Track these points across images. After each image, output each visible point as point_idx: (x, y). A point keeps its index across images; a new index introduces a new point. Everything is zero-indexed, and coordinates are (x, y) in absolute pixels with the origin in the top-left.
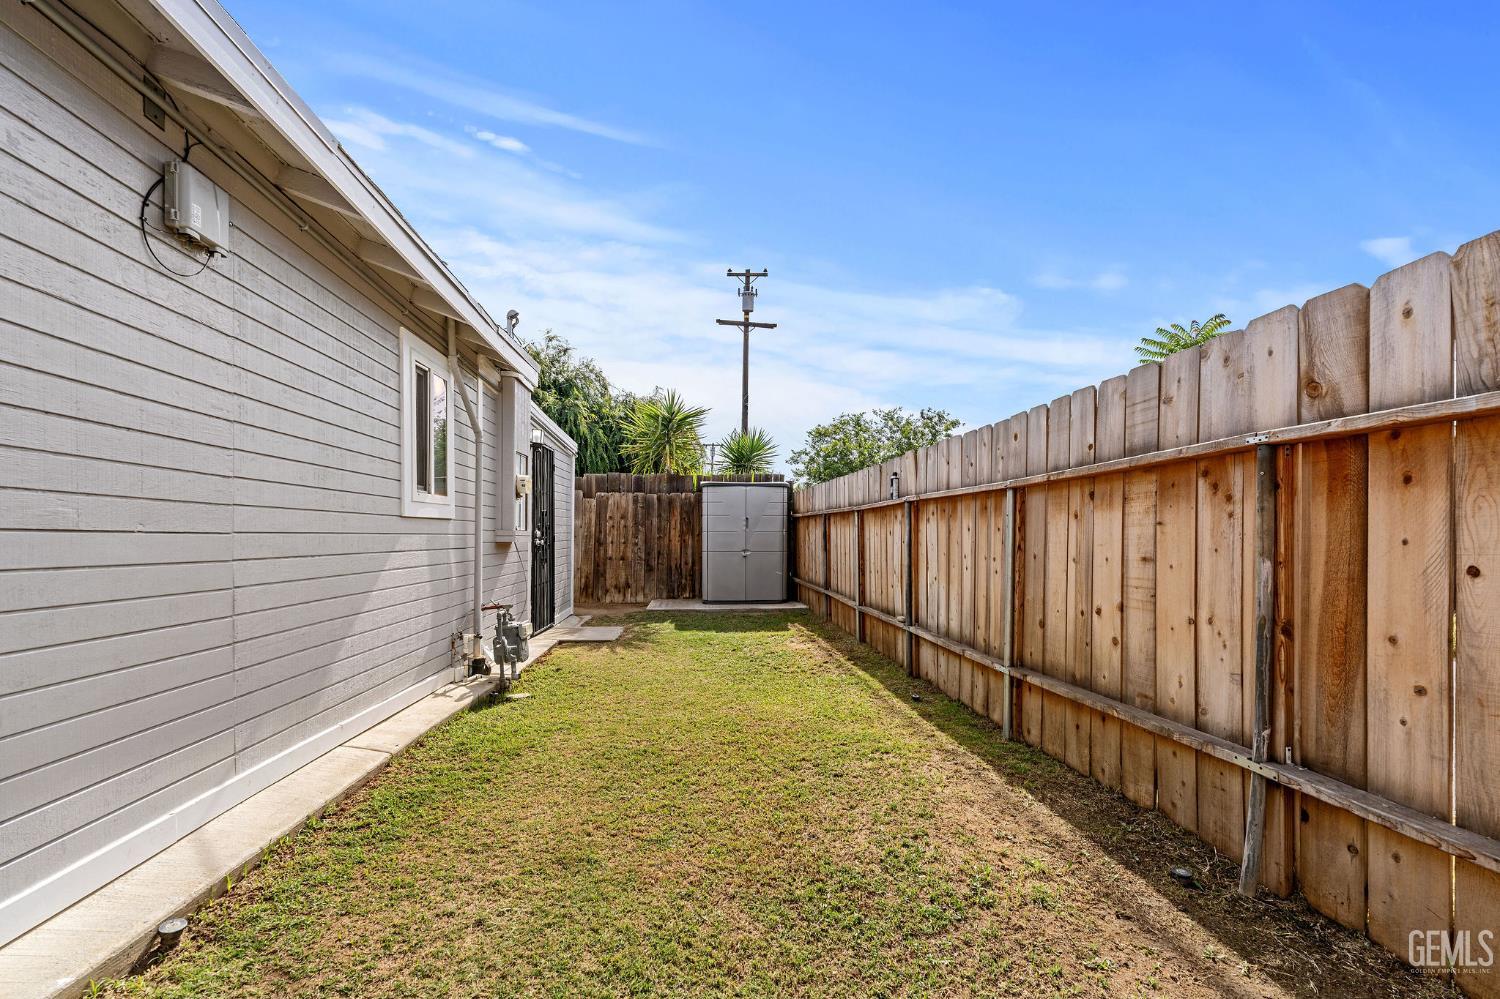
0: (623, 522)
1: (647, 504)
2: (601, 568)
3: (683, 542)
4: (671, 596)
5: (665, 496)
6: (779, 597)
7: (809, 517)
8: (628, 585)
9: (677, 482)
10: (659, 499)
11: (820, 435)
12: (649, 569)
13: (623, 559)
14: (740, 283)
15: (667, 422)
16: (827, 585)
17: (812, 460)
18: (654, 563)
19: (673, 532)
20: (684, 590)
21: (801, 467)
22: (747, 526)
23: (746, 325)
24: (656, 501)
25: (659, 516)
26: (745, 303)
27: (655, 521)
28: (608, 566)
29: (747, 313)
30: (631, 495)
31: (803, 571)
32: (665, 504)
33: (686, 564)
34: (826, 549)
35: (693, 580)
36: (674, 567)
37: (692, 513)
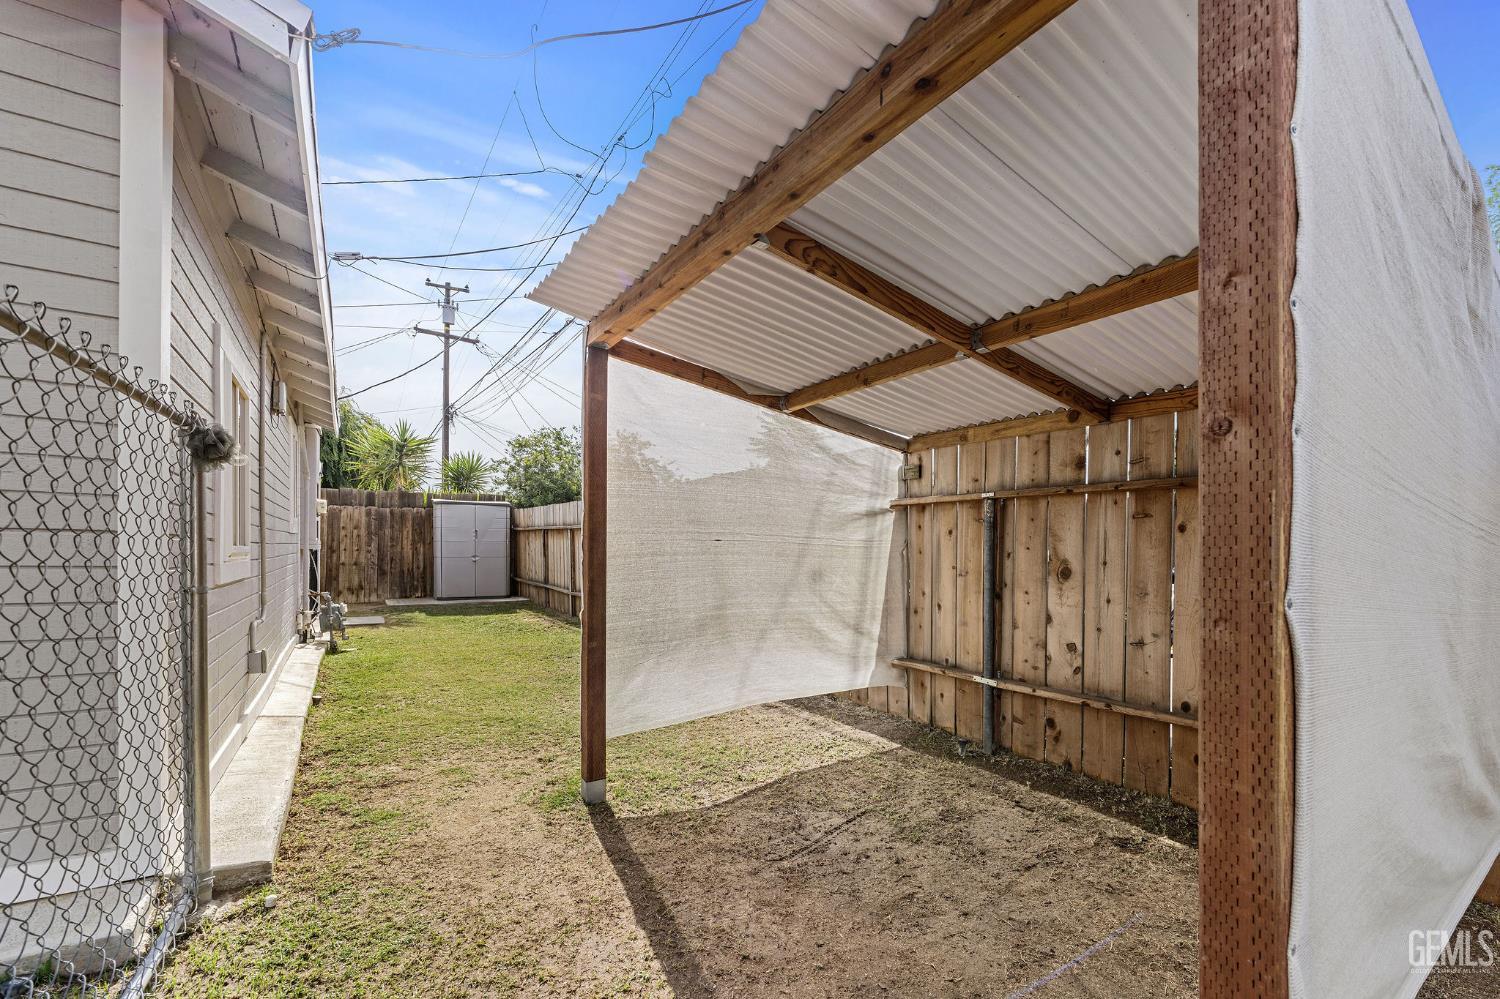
0: (355, 531)
1: (380, 518)
2: (334, 573)
3: (415, 550)
4: (404, 596)
5: (396, 510)
6: (504, 594)
7: (529, 531)
8: (361, 587)
9: (408, 499)
10: (392, 513)
11: (521, 445)
12: (382, 573)
13: (356, 564)
14: (440, 295)
15: (400, 448)
16: (546, 581)
17: (513, 469)
18: (387, 568)
19: (405, 542)
20: (416, 590)
21: (501, 476)
22: (476, 537)
23: (447, 336)
24: (389, 515)
25: (392, 527)
26: (445, 315)
27: (388, 531)
28: (341, 571)
29: (447, 325)
30: (363, 509)
31: (523, 573)
32: (397, 518)
33: (418, 568)
34: (546, 555)
35: (424, 582)
36: (406, 572)
37: (424, 526)
